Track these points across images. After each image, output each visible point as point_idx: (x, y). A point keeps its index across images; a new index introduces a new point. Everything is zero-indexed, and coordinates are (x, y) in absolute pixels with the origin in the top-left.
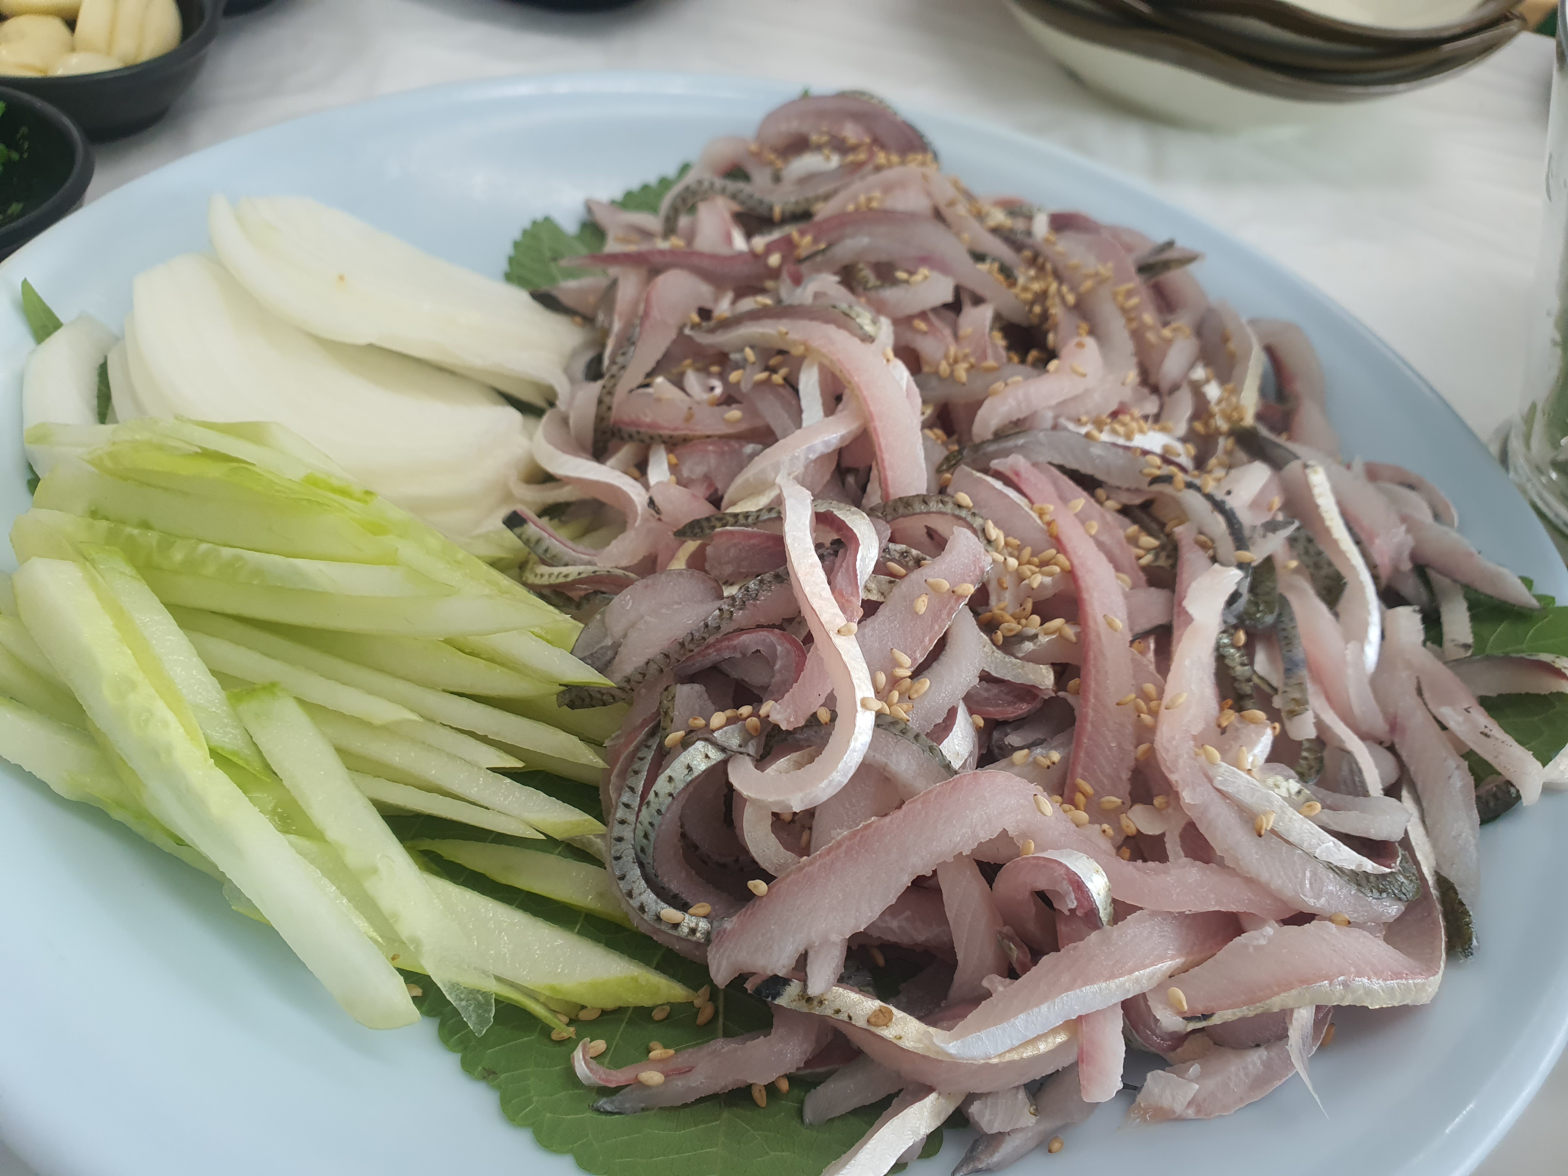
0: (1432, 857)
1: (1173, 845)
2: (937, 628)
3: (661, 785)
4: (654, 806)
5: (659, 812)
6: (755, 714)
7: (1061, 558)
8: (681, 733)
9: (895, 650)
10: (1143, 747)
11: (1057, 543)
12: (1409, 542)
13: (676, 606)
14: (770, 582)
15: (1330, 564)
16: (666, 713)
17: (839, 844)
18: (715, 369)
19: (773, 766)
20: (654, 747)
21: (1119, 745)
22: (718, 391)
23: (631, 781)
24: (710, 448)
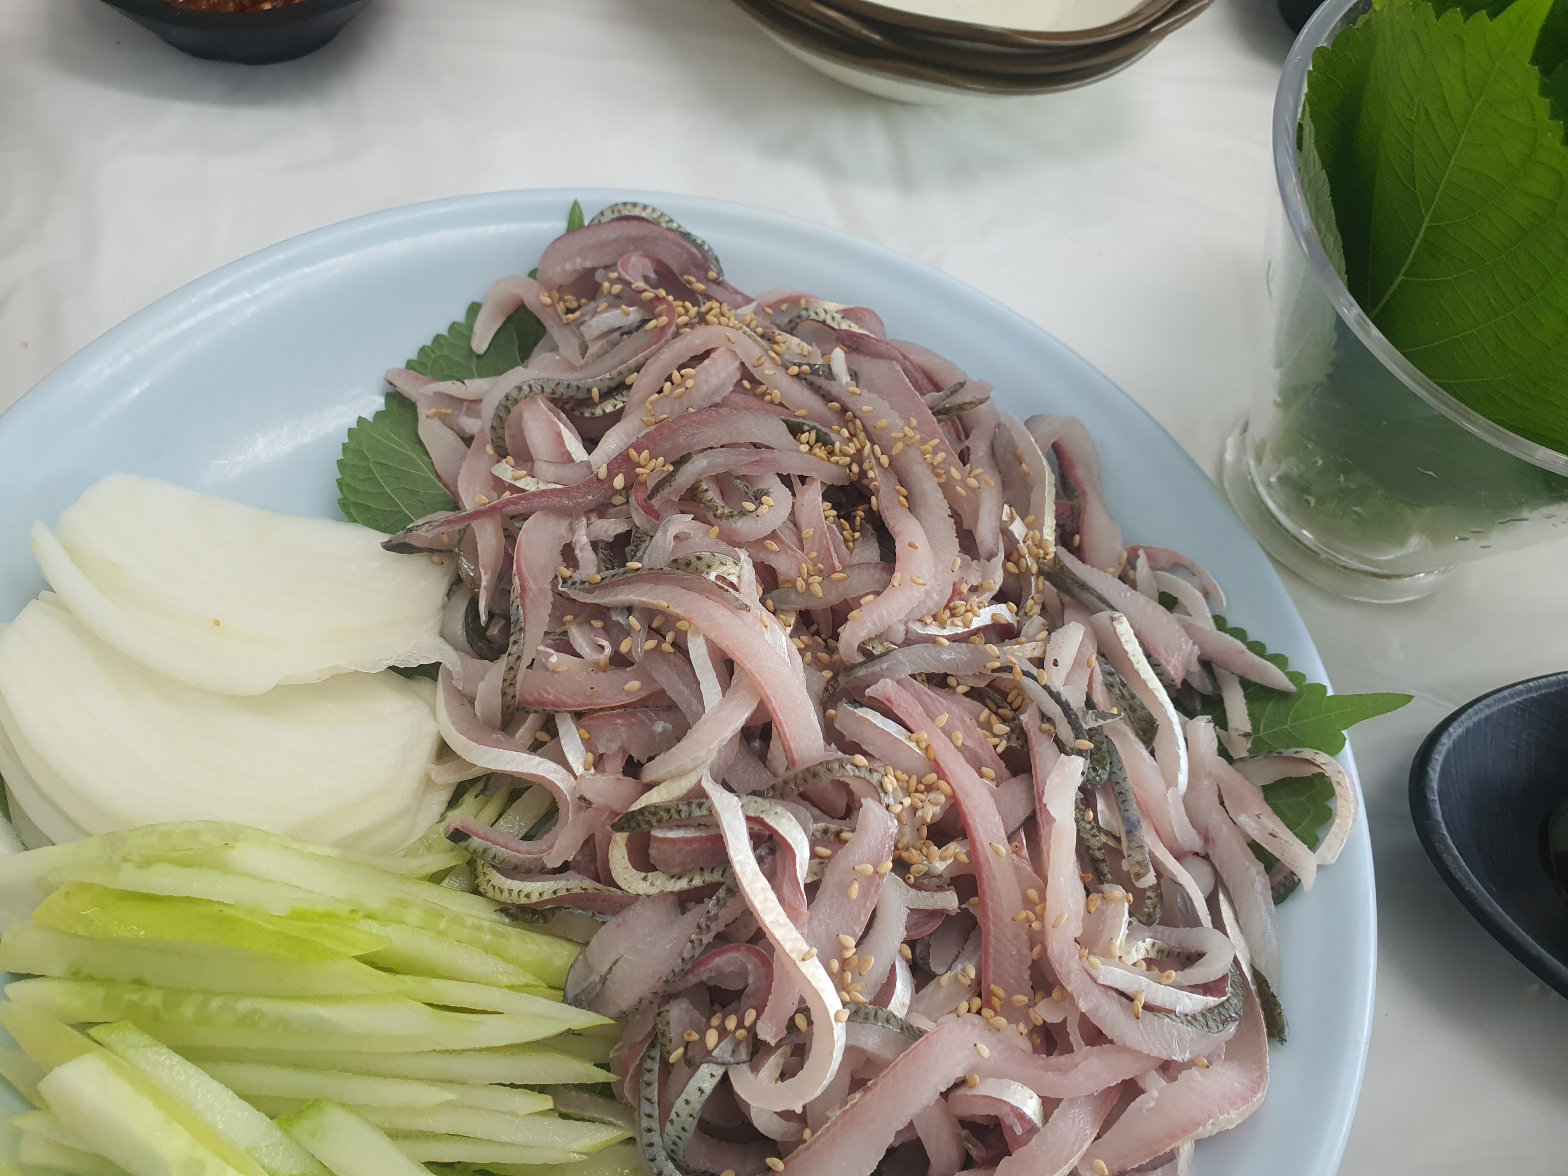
0: (1246, 952)
1: (1075, 1037)
2: (868, 904)
3: (679, 1105)
4: (677, 1126)
5: (684, 1129)
6: (740, 1025)
7: (943, 784)
8: (681, 1050)
9: (841, 935)
10: (1037, 949)
11: (937, 767)
12: (1196, 650)
13: (649, 939)
14: (724, 899)
15: (1143, 708)
16: (663, 1035)
17: (834, 1123)
18: (597, 624)
19: (766, 1065)
20: (658, 1057)
21: (1019, 953)
22: (608, 650)
23: (645, 1092)
24: (619, 721)
